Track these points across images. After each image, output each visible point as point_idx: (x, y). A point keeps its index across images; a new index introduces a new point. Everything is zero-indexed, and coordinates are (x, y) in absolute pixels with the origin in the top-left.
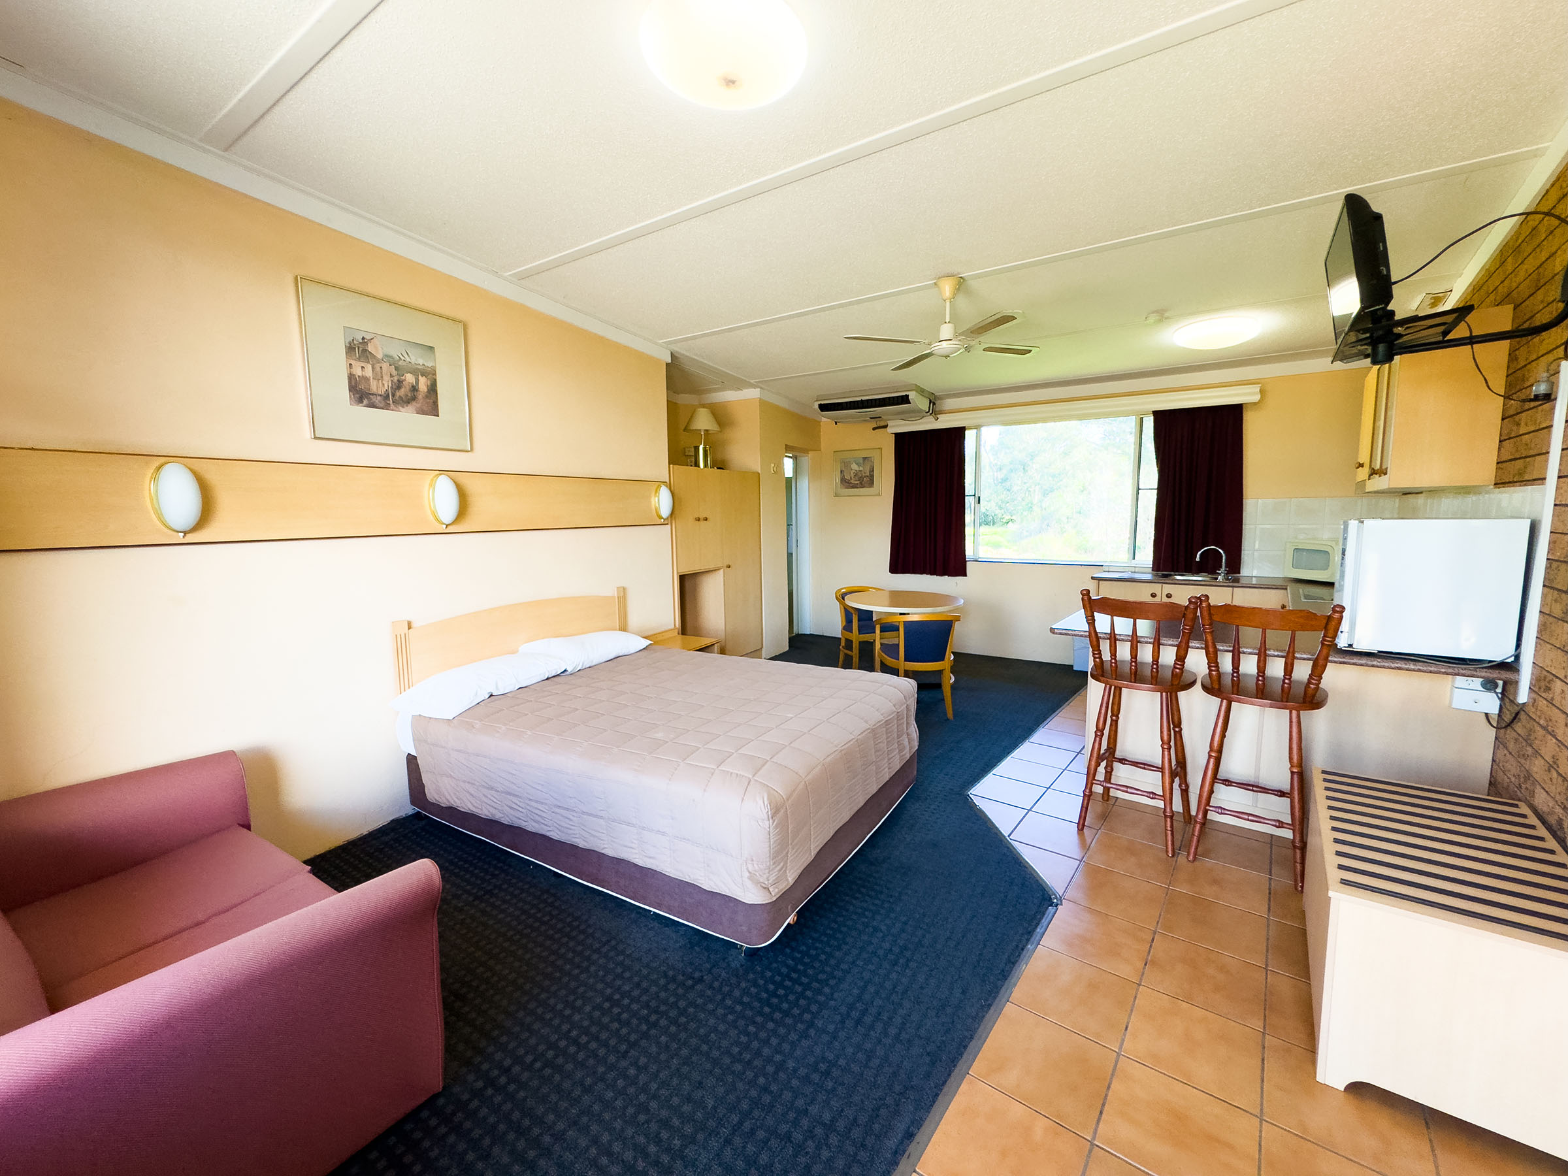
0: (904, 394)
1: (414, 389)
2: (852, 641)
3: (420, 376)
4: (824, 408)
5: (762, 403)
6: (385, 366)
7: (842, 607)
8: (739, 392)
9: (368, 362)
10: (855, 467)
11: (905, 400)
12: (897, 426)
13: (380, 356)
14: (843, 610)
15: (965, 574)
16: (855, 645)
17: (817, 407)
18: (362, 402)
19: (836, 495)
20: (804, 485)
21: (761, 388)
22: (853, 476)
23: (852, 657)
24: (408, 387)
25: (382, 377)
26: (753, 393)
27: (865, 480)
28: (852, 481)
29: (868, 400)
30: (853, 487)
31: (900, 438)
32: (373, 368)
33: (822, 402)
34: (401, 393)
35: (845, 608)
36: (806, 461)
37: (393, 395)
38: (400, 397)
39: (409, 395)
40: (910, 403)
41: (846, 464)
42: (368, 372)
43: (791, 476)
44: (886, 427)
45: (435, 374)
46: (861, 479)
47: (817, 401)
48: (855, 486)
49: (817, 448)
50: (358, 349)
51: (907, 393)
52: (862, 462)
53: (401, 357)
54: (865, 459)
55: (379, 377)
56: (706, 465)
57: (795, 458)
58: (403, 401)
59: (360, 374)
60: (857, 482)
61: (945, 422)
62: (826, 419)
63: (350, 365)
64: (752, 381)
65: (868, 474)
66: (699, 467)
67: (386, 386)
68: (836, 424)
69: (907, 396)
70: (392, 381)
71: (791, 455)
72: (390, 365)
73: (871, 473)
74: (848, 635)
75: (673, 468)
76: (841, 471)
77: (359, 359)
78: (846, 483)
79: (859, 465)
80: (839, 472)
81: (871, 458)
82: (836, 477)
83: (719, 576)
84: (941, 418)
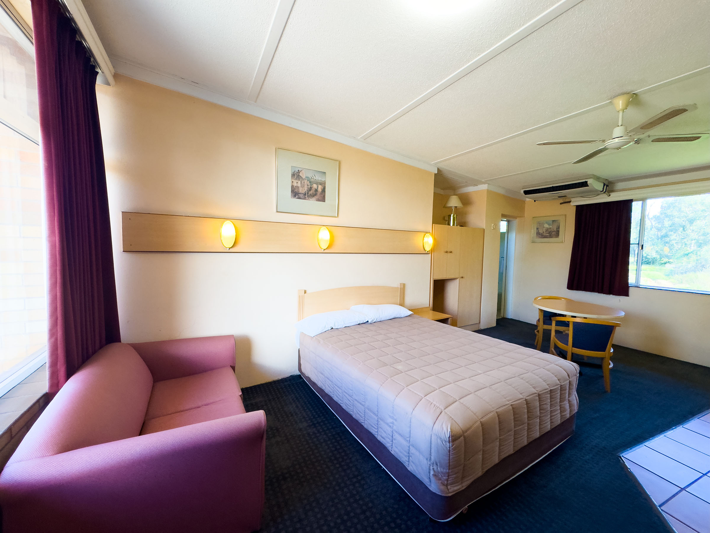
0: (584, 181)
1: (316, 190)
3: (319, 185)
4: (527, 192)
5: (489, 192)
6: (306, 181)
8: (476, 187)
9: (299, 180)
10: (546, 226)
11: (585, 184)
12: (579, 201)
13: (304, 177)
15: (627, 295)
17: (523, 192)
18: (295, 197)
19: (533, 242)
20: (513, 236)
21: (488, 184)
22: (544, 231)
24: (314, 190)
25: (304, 186)
26: (484, 187)
27: (553, 234)
28: (544, 234)
31: (580, 209)
32: (301, 182)
33: (526, 190)
34: (311, 192)
36: (515, 223)
37: (308, 193)
38: (310, 194)
39: (314, 193)
40: (588, 186)
41: (540, 224)
42: (299, 185)
43: (505, 231)
44: (570, 202)
45: (325, 184)
46: (550, 233)
47: (523, 189)
48: (546, 237)
49: (522, 216)
50: (296, 175)
51: (586, 180)
52: (551, 223)
53: (312, 177)
54: (553, 221)
55: (303, 186)
56: (453, 225)
57: (508, 221)
58: (311, 196)
59: (296, 185)
60: (548, 235)
61: (615, 197)
62: (528, 199)
63: (293, 181)
64: (483, 181)
65: (555, 230)
66: (450, 225)
67: (305, 190)
68: (535, 201)
70: (308, 187)
71: (506, 220)
72: (308, 181)
73: (558, 230)
75: (434, 225)
76: (537, 229)
77: (296, 179)
78: (540, 235)
79: (549, 225)
80: (536, 229)
81: (558, 220)
82: (534, 232)
83: (457, 282)
84: (613, 194)
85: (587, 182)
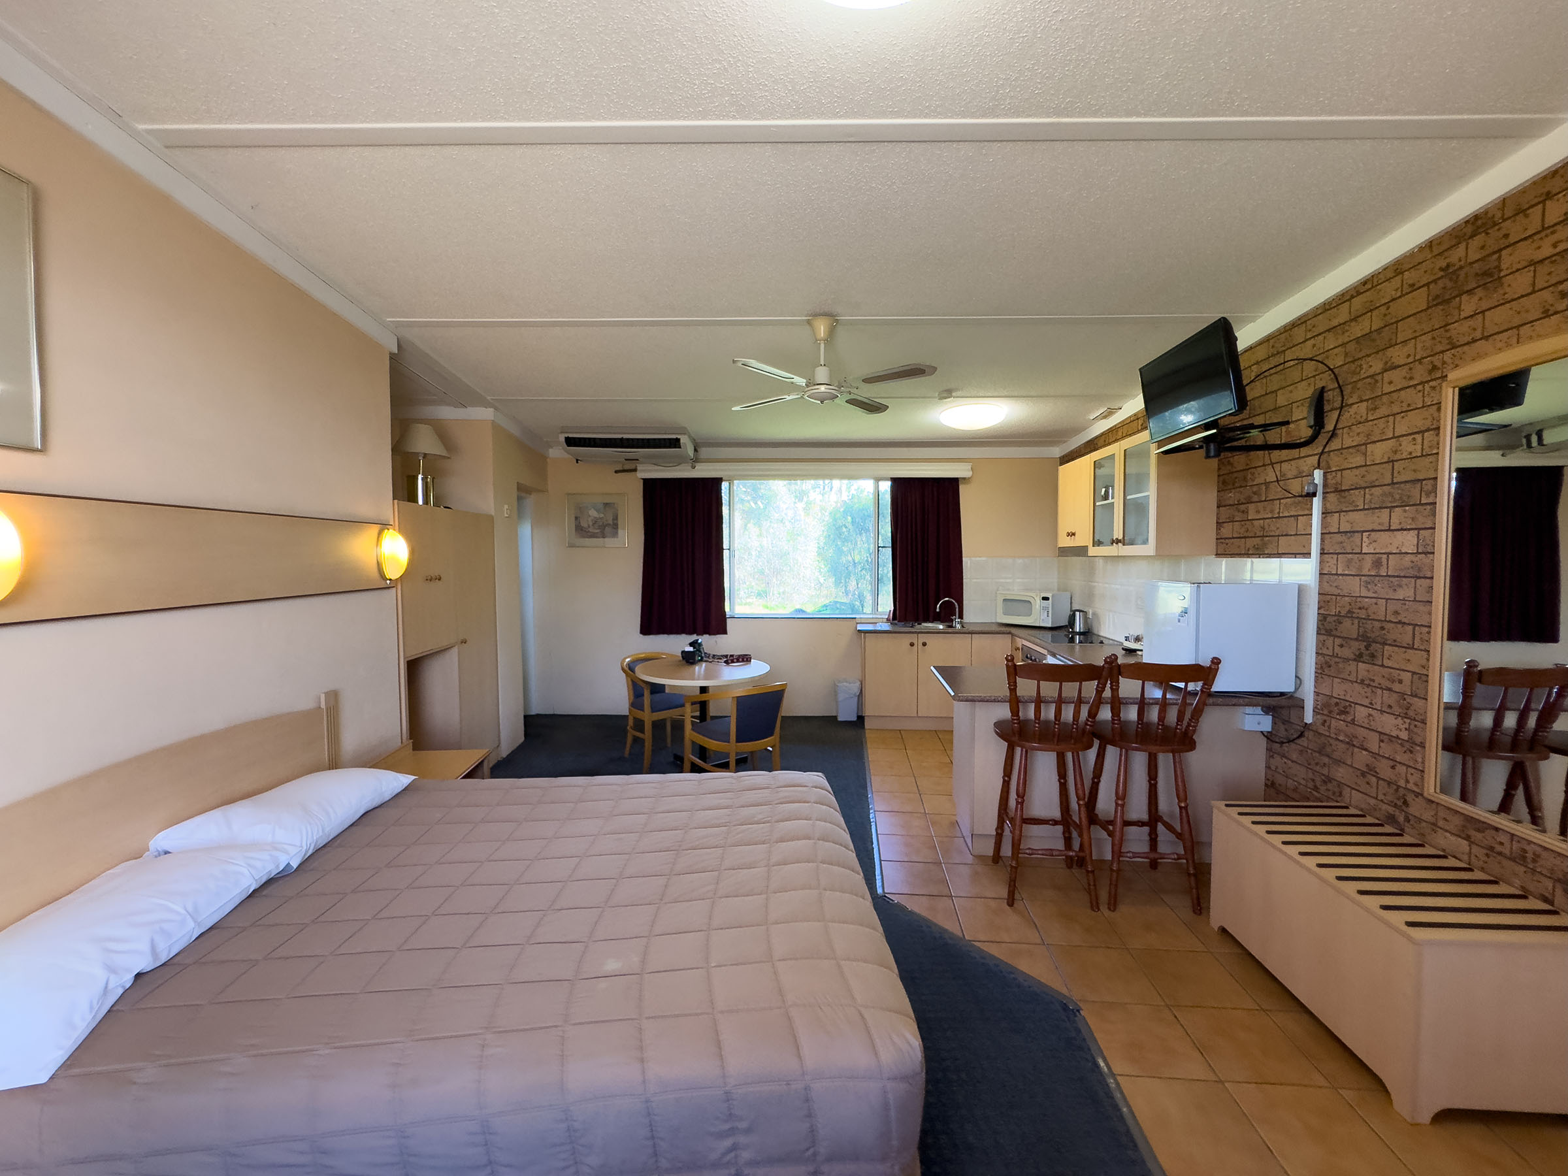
0: (674, 437)
2: (643, 721)
4: (571, 442)
5: (496, 429)
7: (629, 679)
8: (460, 410)
10: (593, 513)
11: (675, 443)
12: (651, 471)
14: (630, 683)
15: (725, 632)
16: (648, 727)
17: (564, 440)
19: (571, 546)
20: (527, 531)
21: (496, 409)
22: (591, 524)
23: (644, 740)
26: (486, 414)
27: (608, 527)
28: (591, 530)
29: (628, 439)
30: (591, 537)
31: (651, 487)
33: (571, 435)
35: (632, 680)
36: (533, 501)
40: (680, 447)
41: (582, 510)
44: (635, 470)
46: (603, 527)
47: (566, 432)
48: (593, 536)
49: (544, 490)
51: (679, 437)
52: (602, 508)
54: (606, 505)
56: (426, 501)
60: (597, 531)
61: (703, 471)
62: (570, 456)
64: (489, 398)
65: (611, 522)
66: (418, 503)
68: (577, 462)
69: (678, 440)
73: (615, 522)
74: (639, 714)
75: (398, 504)
76: (576, 518)
78: (581, 530)
79: (598, 511)
80: (574, 519)
81: (614, 504)
82: (568, 524)
83: (453, 655)
84: (699, 466)
85: (679, 440)
